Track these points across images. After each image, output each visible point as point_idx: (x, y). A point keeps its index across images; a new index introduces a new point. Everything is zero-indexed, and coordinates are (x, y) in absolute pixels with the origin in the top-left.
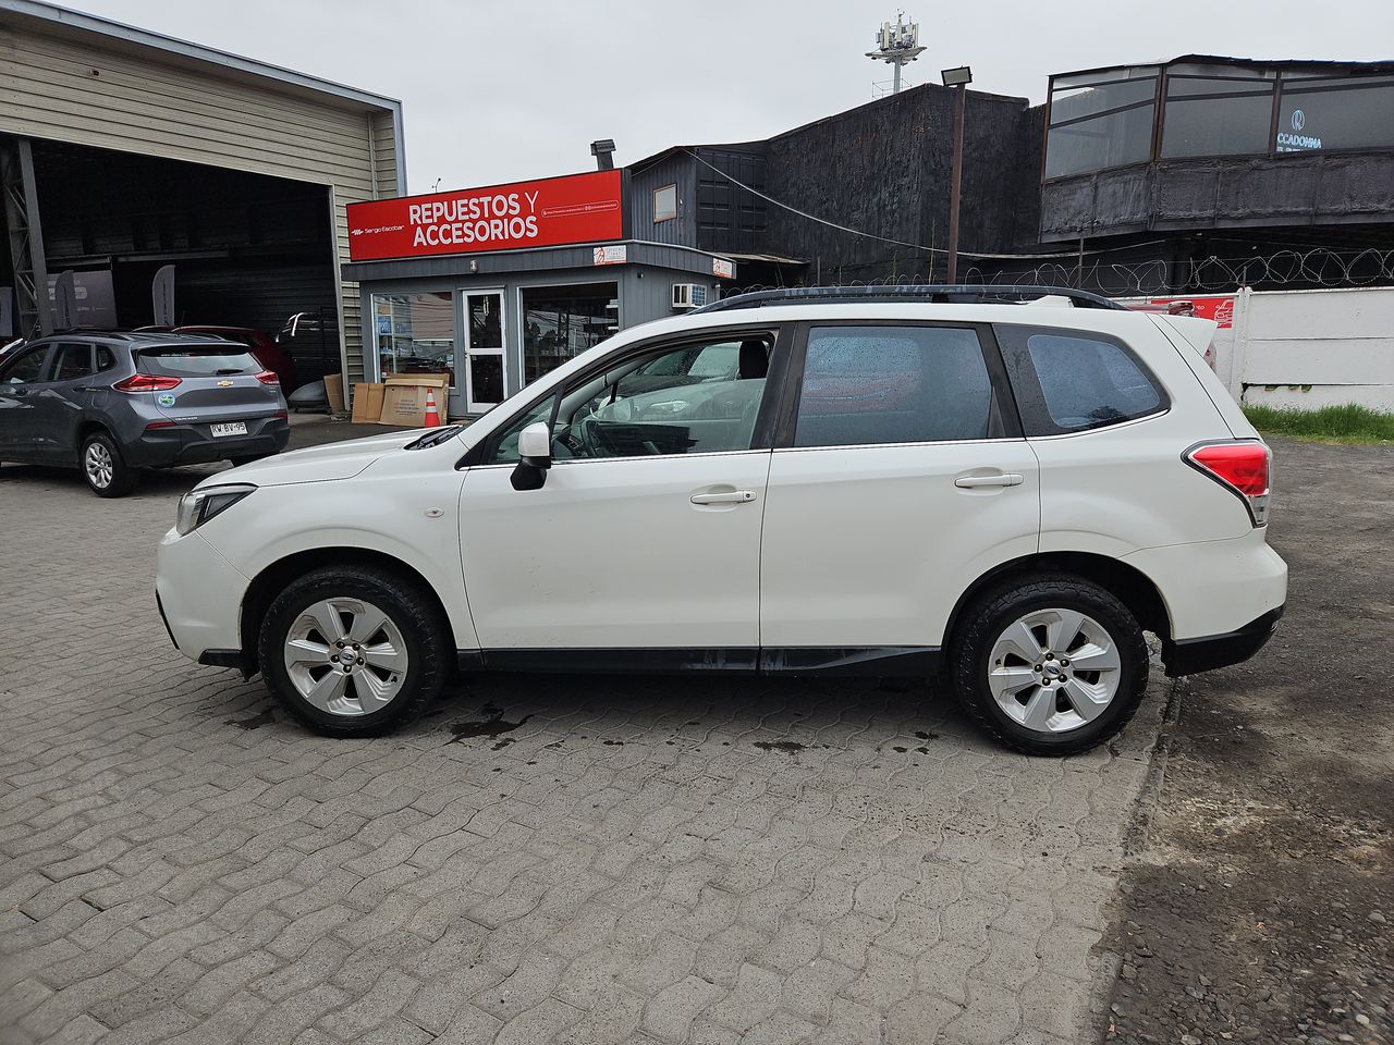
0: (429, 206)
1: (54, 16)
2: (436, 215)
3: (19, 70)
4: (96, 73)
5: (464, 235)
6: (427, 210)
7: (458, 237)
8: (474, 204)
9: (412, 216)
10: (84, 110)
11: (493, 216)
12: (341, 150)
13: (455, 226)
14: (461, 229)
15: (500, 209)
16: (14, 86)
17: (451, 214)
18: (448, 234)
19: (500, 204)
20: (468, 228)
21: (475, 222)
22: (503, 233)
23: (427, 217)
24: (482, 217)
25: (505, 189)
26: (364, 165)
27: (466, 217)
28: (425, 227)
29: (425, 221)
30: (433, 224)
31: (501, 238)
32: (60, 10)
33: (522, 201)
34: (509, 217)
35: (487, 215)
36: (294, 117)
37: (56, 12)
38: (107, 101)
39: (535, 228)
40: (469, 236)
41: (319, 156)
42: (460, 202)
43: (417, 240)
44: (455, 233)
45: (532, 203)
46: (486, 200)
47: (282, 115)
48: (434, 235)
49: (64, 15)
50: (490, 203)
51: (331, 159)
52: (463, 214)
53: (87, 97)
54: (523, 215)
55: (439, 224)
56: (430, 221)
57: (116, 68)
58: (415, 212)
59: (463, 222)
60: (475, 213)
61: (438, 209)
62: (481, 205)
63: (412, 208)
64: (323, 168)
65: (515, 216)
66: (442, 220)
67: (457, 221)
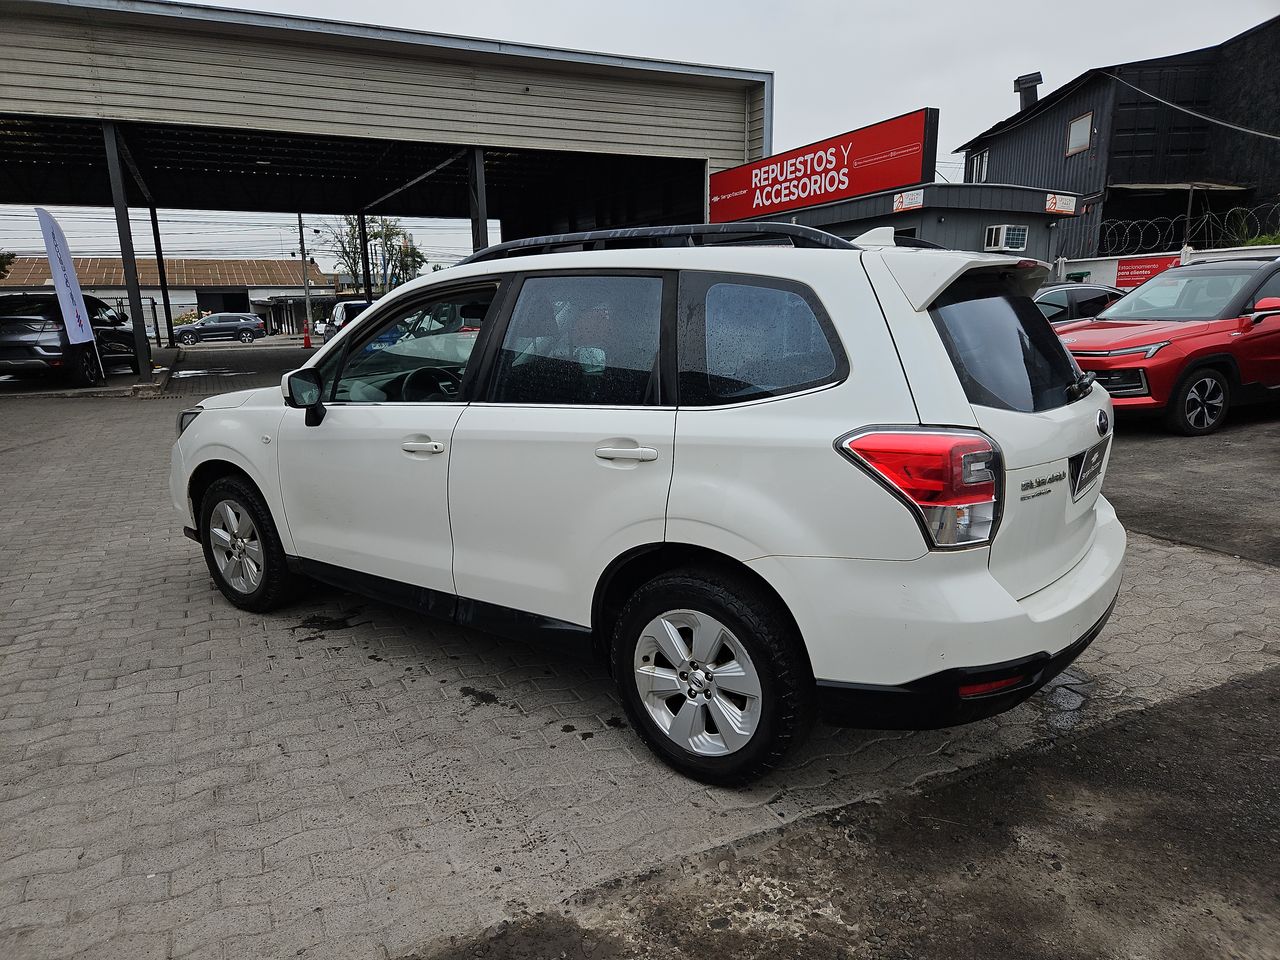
0: (766, 168)
1: (495, 49)
2: (772, 176)
3: (478, 95)
4: (528, 89)
5: (791, 193)
6: (765, 173)
7: (786, 196)
8: (800, 163)
9: (755, 180)
10: (519, 120)
11: (814, 172)
12: (719, 126)
13: (784, 185)
14: (788, 188)
15: (819, 165)
16: (473, 108)
17: (781, 175)
18: (778, 194)
19: (820, 159)
20: (794, 186)
21: (798, 179)
22: (820, 188)
23: (765, 180)
24: (804, 176)
25: (823, 145)
26: (738, 136)
27: (793, 176)
28: (762, 189)
29: (764, 183)
30: (768, 185)
31: (818, 193)
32: (500, 44)
33: (838, 155)
34: (826, 171)
35: (809, 172)
36: (679, 102)
37: (497, 46)
38: (535, 111)
39: (846, 179)
40: (794, 194)
41: (698, 134)
42: (790, 162)
43: (756, 202)
44: (784, 192)
45: (846, 155)
46: (808, 157)
47: (669, 101)
48: (769, 196)
49: (503, 47)
50: (812, 160)
51: (709, 135)
52: (791, 173)
53: (522, 110)
54: (837, 169)
55: (772, 186)
56: (766, 183)
57: (544, 83)
58: (756, 175)
59: (791, 180)
60: (800, 171)
61: (773, 171)
62: (804, 163)
63: (754, 172)
64: (701, 143)
65: (832, 170)
66: (775, 181)
67: (786, 180)
